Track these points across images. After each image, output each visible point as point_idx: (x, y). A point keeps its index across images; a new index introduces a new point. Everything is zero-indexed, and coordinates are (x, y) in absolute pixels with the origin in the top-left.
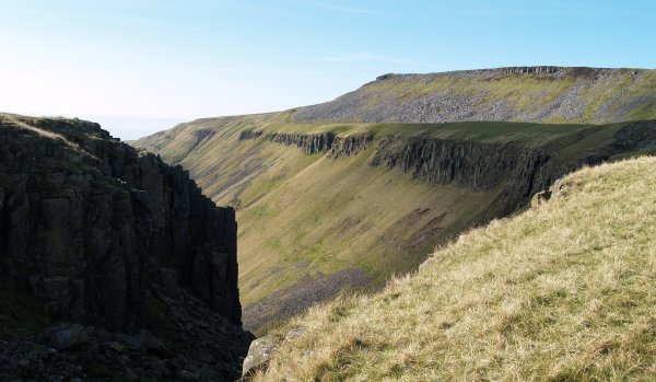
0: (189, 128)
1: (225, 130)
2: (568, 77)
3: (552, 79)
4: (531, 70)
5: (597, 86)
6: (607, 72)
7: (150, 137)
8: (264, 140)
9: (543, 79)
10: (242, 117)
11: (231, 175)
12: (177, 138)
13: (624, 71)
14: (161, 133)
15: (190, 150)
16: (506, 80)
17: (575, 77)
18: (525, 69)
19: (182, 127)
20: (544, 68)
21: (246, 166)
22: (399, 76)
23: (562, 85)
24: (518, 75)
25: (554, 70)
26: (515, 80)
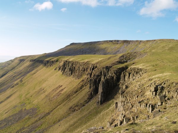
0: (18, 59)
1: (28, 59)
2: (122, 43)
3: (117, 44)
4: (112, 41)
5: (130, 45)
6: (133, 41)
7: (8, 61)
8: (36, 62)
9: (115, 43)
10: (34, 55)
11: (25, 73)
12: (14, 61)
13: (137, 41)
14: (11, 60)
15: (17, 65)
16: (105, 44)
17: (124, 43)
18: (110, 41)
19: (16, 58)
20: (115, 41)
21: (29, 70)
22: (76, 43)
23: (120, 45)
24: (108, 43)
25: (118, 41)
26: (107, 44)
